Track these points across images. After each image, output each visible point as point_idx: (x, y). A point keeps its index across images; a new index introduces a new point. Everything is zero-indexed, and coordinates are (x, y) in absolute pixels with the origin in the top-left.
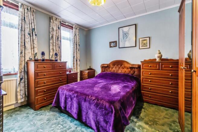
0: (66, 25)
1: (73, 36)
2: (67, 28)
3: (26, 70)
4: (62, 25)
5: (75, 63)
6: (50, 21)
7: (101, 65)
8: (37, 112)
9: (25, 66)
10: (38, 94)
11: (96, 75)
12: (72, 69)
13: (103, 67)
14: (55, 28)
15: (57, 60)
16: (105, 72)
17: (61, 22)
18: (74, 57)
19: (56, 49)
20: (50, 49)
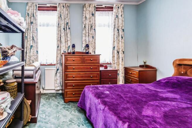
0: (103, 8)
1: (113, 19)
2: (105, 11)
3: (61, 63)
4: (98, 10)
5: (116, 56)
6: (83, 10)
7: (176, 60)
8: (65, 105)
9: (60, 58)
10: (68, 87)
11: (159, 78)
12: (111, 64)
13: (180, 65)
14: (88, 16)
15: (88, 53)
16: (187, 77)
17: (96, 7)
18: (114, 47)
19: (89, 39)
20: (83, 41)
